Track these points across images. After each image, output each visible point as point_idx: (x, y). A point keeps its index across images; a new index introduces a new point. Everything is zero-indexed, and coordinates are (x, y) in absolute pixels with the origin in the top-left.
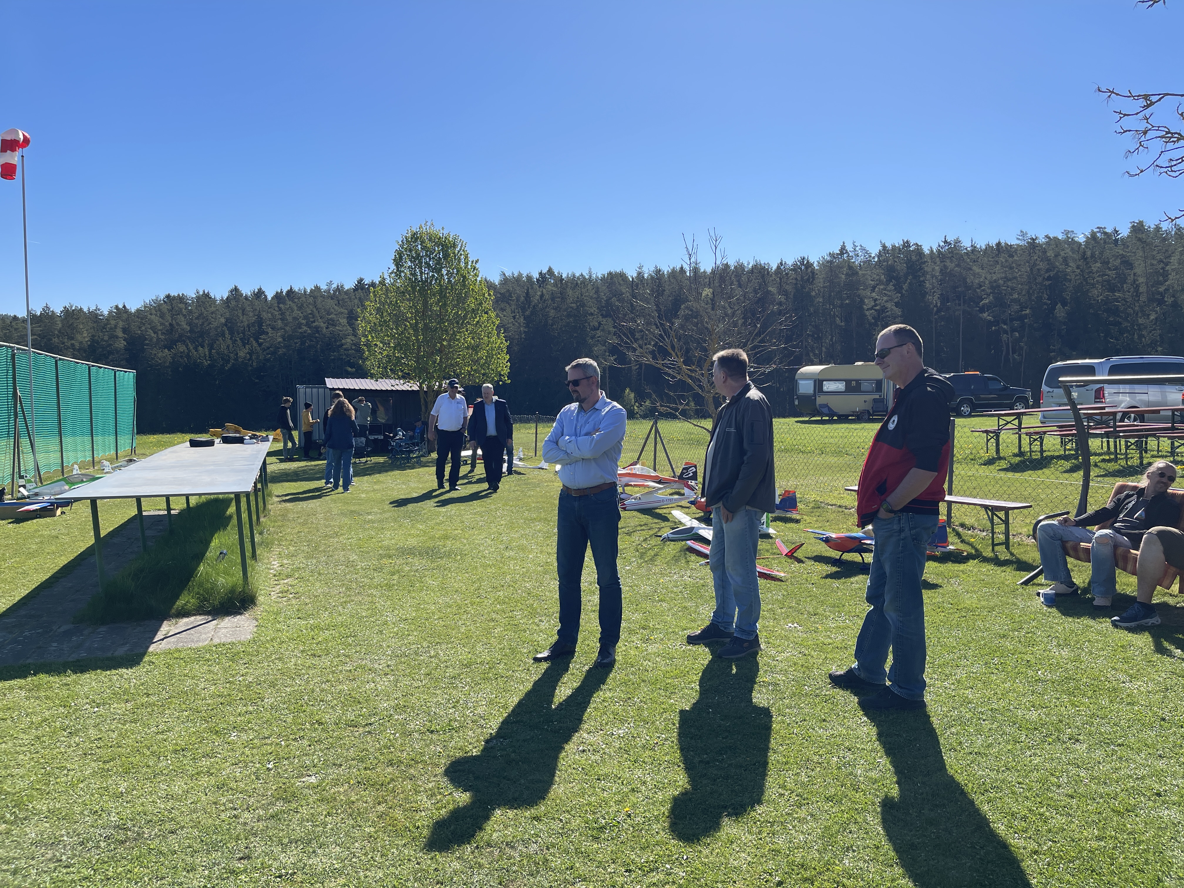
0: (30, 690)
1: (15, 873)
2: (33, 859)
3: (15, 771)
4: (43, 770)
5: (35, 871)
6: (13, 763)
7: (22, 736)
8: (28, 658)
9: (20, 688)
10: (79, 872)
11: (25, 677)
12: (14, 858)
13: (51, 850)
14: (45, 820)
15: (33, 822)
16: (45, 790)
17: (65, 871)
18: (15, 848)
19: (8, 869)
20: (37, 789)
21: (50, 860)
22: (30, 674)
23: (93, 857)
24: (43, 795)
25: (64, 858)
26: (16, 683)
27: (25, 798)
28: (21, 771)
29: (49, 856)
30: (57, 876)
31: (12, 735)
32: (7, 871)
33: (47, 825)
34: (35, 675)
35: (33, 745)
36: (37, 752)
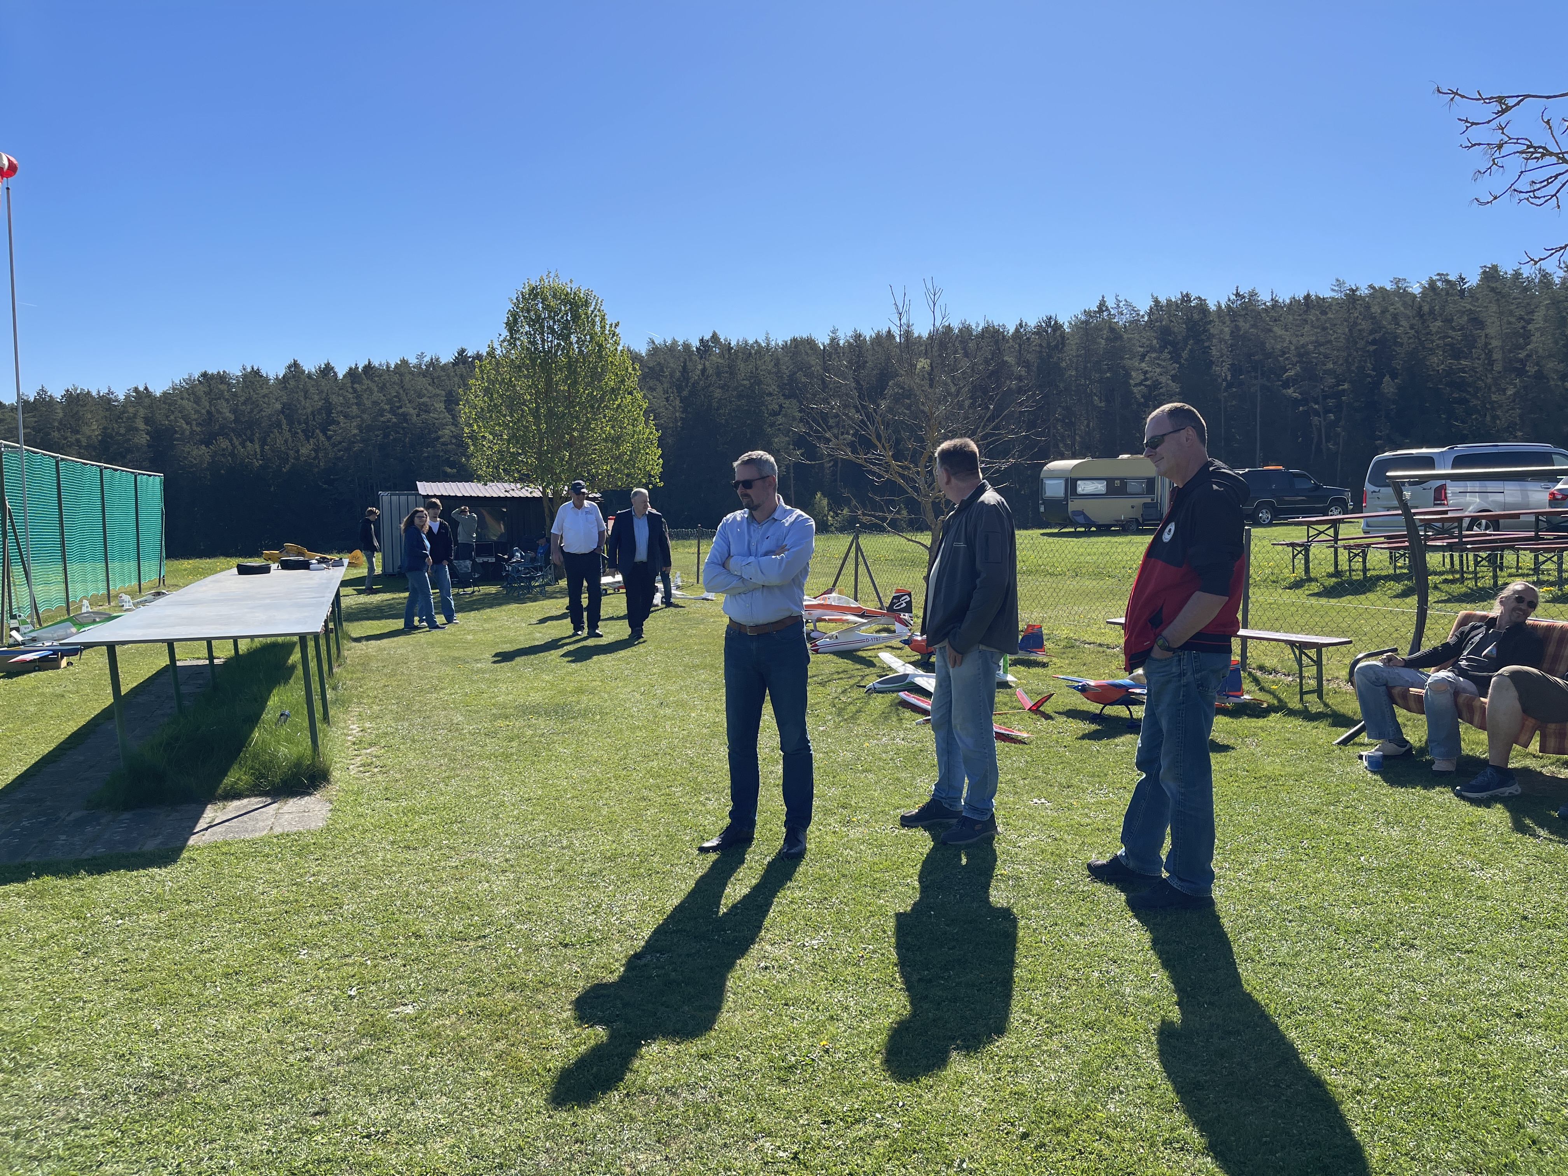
0: (31, 898)
1: (17, 1136)
2: (40, 1118)
3: (13, 1004)
4: (52, 1003)
5: (44, 1134)
6: (10, 994)
7: (21, 957)
8: (27, 855)
9: (19, 895)
10: (103, 1135)
11: (24, 880)
12: (15, 1118)
13: (63, 1106)
14: (55, 1067)
15: (39, 1070)
16: (54, 1028)
17: (83, 1134)
18: (17, 1104)
19: (7, 1133)
20: (44, 1027)
21: (63, 1119)
22: (31, 876)
23: (120, 1115)
24: (51, 1035)
25: (81, 1116)
26: (12, 888)
27: (28, 1039)
28: (22, 1004)
29: (61, 1114)
30: (73, 1140)
31: (9, 957)
32: (6, 1134)
33: (58, 1074)
34: (38, 878)
35: (36, 969)
36: (43, 979)
